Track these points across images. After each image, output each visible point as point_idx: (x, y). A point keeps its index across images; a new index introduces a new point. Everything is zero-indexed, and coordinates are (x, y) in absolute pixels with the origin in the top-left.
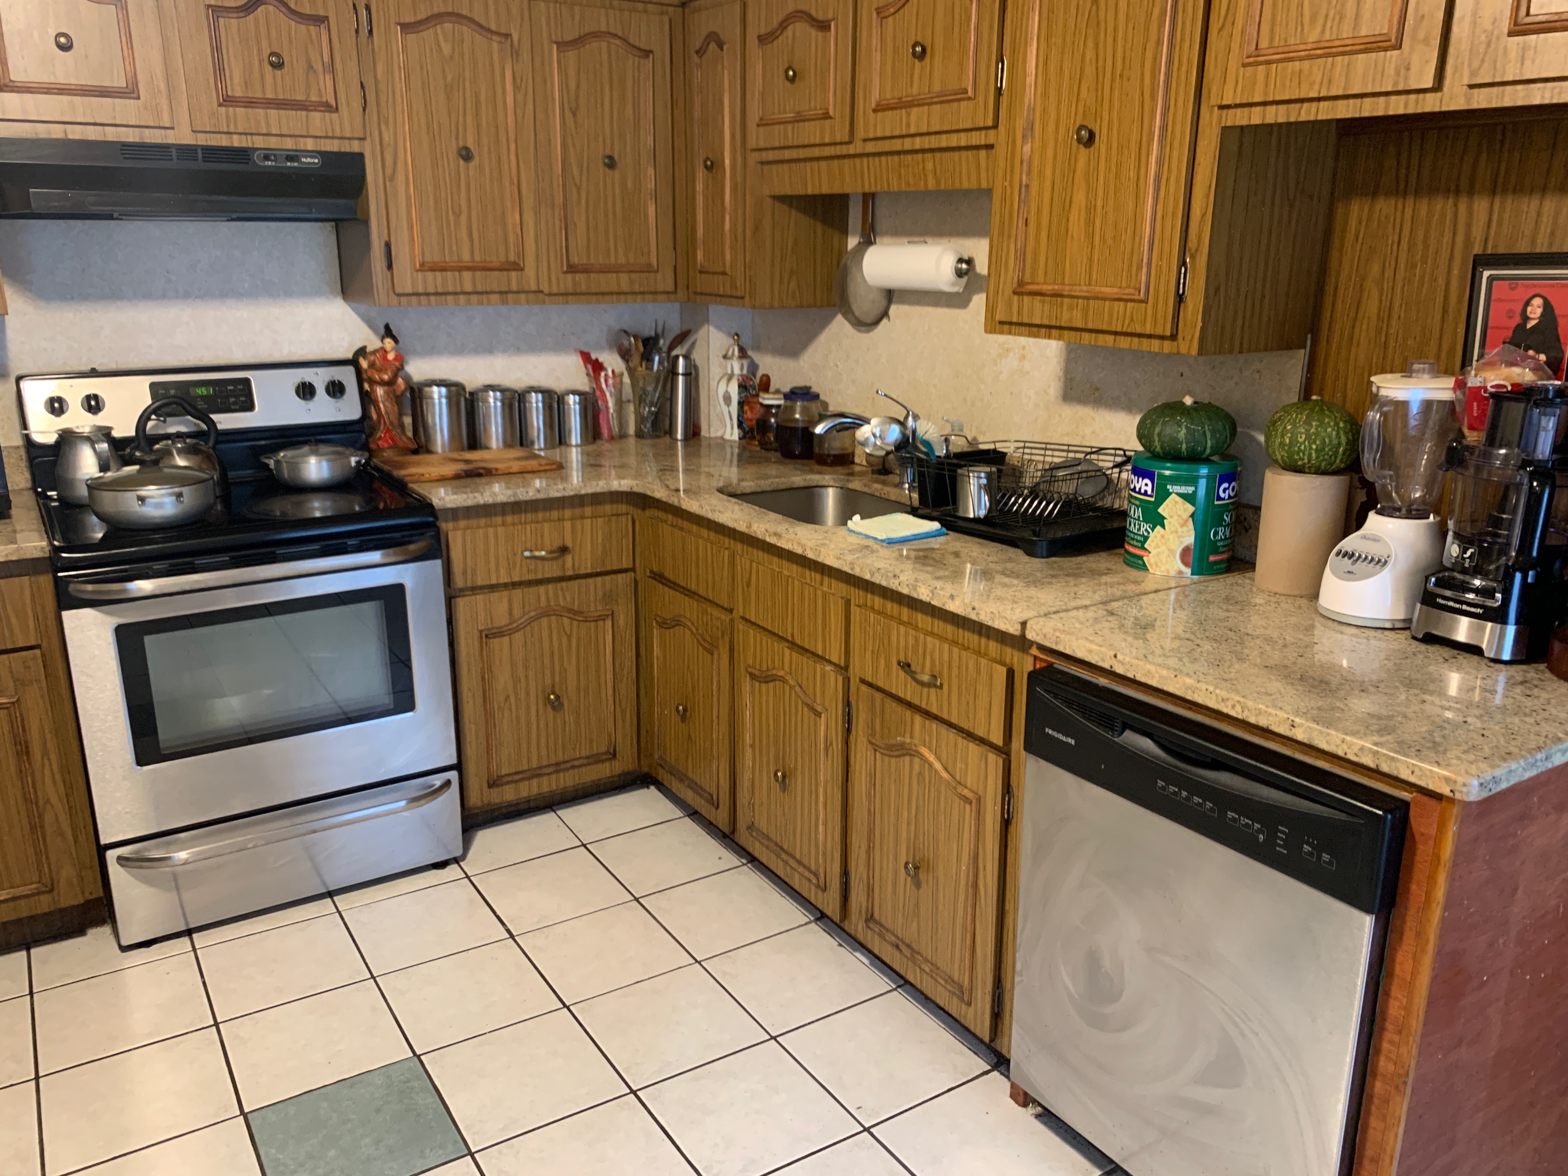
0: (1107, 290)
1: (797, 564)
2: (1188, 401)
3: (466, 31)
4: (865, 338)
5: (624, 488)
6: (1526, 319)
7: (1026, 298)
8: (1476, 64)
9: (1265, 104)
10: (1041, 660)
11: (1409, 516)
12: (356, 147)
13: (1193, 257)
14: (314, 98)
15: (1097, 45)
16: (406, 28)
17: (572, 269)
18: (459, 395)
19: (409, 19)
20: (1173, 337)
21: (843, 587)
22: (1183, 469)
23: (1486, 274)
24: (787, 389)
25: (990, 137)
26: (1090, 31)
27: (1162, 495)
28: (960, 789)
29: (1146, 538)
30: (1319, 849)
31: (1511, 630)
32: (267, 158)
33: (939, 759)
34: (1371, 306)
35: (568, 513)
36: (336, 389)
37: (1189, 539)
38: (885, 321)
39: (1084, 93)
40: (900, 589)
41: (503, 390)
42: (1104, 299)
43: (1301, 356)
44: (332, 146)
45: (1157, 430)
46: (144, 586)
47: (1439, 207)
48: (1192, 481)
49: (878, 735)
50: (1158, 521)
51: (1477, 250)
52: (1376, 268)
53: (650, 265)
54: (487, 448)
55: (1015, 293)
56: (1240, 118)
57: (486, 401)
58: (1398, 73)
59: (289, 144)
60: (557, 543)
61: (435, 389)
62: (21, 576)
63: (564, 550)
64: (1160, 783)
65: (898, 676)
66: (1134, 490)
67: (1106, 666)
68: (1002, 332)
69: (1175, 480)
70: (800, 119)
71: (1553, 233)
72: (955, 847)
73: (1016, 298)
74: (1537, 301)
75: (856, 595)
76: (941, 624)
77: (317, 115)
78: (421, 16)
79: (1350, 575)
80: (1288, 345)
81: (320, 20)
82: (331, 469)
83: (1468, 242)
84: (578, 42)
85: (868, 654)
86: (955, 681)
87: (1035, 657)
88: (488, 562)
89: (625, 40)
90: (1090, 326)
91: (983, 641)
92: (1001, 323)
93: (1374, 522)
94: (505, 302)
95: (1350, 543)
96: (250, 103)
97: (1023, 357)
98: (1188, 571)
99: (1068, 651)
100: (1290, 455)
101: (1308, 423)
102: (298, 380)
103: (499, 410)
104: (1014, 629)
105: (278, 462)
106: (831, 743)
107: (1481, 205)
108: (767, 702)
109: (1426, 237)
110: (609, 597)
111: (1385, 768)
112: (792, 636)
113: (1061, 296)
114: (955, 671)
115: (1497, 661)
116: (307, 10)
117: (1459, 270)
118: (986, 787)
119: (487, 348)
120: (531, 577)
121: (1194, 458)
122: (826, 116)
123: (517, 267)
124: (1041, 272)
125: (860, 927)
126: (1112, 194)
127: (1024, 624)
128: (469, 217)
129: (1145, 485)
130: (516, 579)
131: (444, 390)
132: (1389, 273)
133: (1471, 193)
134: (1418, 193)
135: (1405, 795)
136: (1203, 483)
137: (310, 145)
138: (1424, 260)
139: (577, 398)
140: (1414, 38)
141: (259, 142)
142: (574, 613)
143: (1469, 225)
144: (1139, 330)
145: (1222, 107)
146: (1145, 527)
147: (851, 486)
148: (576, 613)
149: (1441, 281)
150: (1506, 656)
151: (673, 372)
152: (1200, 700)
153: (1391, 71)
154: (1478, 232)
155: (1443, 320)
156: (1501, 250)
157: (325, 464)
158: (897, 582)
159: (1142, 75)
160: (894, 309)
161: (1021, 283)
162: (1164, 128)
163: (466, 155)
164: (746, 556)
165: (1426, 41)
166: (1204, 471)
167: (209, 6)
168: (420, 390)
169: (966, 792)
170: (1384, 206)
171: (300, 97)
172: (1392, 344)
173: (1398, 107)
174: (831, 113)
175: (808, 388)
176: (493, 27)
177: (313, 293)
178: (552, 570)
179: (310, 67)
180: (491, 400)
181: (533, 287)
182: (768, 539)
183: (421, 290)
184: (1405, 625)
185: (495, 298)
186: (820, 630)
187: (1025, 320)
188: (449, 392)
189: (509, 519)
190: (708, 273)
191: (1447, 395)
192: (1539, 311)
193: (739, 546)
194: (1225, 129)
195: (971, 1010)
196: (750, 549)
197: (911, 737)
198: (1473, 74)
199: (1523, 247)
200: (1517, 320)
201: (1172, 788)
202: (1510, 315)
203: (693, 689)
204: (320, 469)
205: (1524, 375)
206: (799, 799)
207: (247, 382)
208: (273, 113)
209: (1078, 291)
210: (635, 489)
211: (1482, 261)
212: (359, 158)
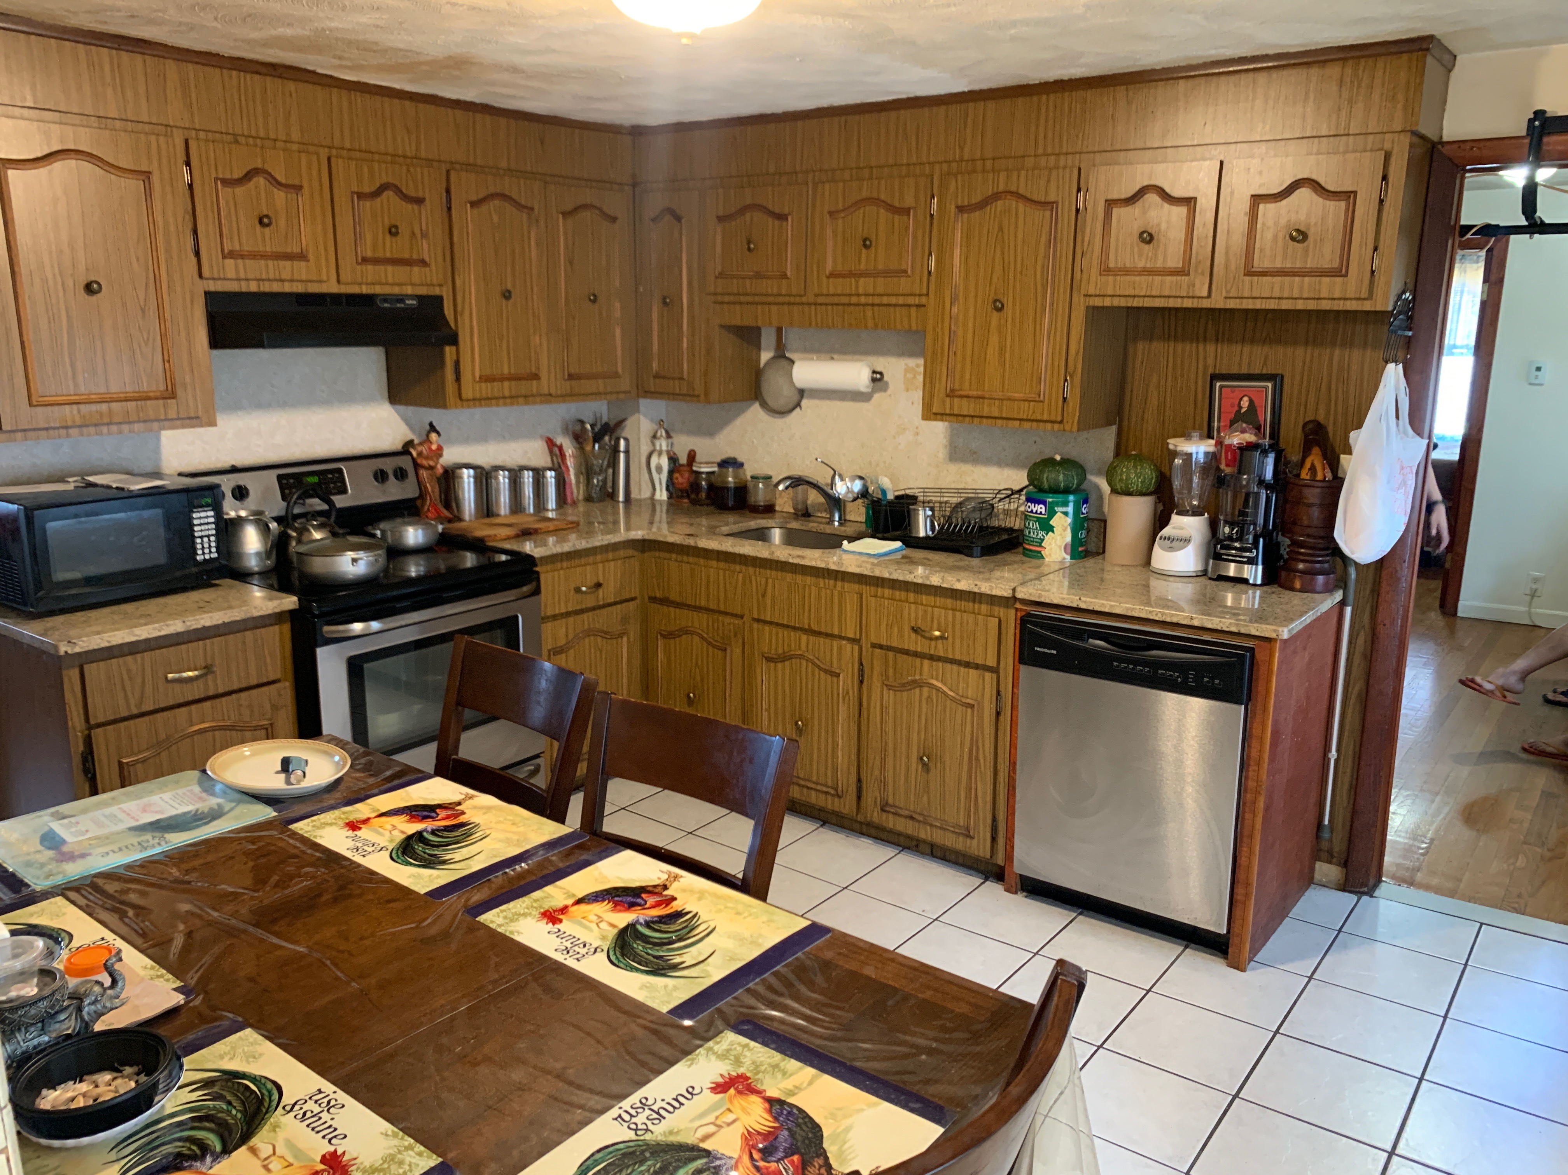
0: (1017, 395)
1: (811, 575)
2: (1058, 458)
3: (508, 207)
4: (779, 423)
5: (639, 537)
6: (1240, 407)
7: (956, 400)
8: (1229, 287)
9: (1113, 296)
10: (1021, 610)
11: (1194, 514)
12: (437, 291)
13: (1071, 377)
14: (415, 257)
15: (1003, 254)
16: (473, 204)
17: (571, 377)
18: (481, 474)
19: (474, 198)
20: (1061, 422)
21: (856, 587)
22: (1060, 498)
23: (1218, 384)
24: (718, 460)
25: (924, 300)
26: (998, 247)
27: (1052, 513)
28: (964, 700)
29: (1043, 540)
30: (1212, 679)
31: (1260, 568)
32: (385, 301)
33: (945, 684)
34: (1154, 401)
35: (599, 558)
36: (401, 474)
37: (1068, 538)
38: (798, 409)
39: (995, 280)
40: (915, 581)
41: (509, 470)
42: (1015, 400)
43: (1114, 428)
44: (423, 291)
45: (1045, 476)
46: (357, 627)
47: (1188, 347)
48: (1065, 504)
49: (891, 679)
50: (1051, 529)
51: (1211, 371)
52: (1155, 380)
53: (617, 373)
54: (498, 515)
55: (948, 396)
56: (1098, 302)
57: (497, 478)
58: (1189, 287)
59: (396, 290)
60: (595, 581)
61: (465, 471)
62: (271, 625)
63: (599, 585)
64: (1115, 664)
65: (910, 637)
66: (1032, 512)
67: (1074, 605)
68: (935, 420)
69: (1057, 504)
70: (758, 276)
71: (1249, 364)
72: (959, 738)
73: (948, 399)
74: (1246, 399)
75: (866, 590)
76: (942, 600)
77: (416, 269)
78: (481, 196)
79: (1171, 549)
80: (1109, 424)
81: (419, 201)
82: (425, 535)
83: (1206, 367)
84: (576, 210)
85: (883, 627)
86: (958, 633)
87: (1017, 609)
88: (554, 597)
89: (600, 210)
90: (1004, 415)
91: (976, 606)
92: (935, 414)
93: (1176, 519)
94: (527, 403)
95: (1166, 532)
96: (376, 261)
97: (917, 434)
98: (1068, 557)
99: (1048, 601)
100: (1127, 486)
101: (1135, 467)
102: (375, 468)
103: (507, 486)
104: (1007, 593)
105: (383, 532)
106: (848, 693)
107: (1211, 348)
108: (783, 675)
109: (1182, 362)
110: (625, 620)
111: (1243, 631)
112: (809, 625)
113: (983, 398)
114: (958, 627)
115: (1255, 585)
116: (413, 194)
117: (1202, 383)
118: (983, 695)
119: (483, 438)
120: (579, 607)
121: (1067, 491)
122: (784, 276)
123: (536, 377)
124: (967, 383)
125: (875, 814)
126: (1017, 339)
127: (1014, 590)
128: (508, 341)
129: (1041, 508)
130: (570, 609)
131: (472, 472)
132: (1162, 383)
133: (1205, 340)
134: (1176, 339)
135: (1249, 644)
136: (1071, 505)
137: (409, 290)
138: (1182, 376)
139: (531, 473)
140: (1196, 271)
141: (378, 290)
142: (606, 634)
143: (1205, 358)
144: (1039, 418)
145: (1086, 296)
146: (1041, 534)
147: (789, 526)
148: (606, 633)
149: (1193, 387)
150: (1259, 582)
151: (616, 450)
152: (1136, 615)
153: (1185, 286)
154: (1210, 361)
155: (1195, 407)
156: (1224, 372)
157: (420, 532)
158: (912, 576)
159: (1035, 273)
160: (804, 403)
161: (952, 390)
162: (1052, 304)
163: (507, 295)
164: (759, 577)
165: (1203, 274)
166: (1071, 498)
167: (353, 193)
168: (453, 472)
169: (968, 701)
170: (1157, 346)
171: (407, 256)
172: (1167, 422)
173: (1188, 304)
174: (789, 274)
175: (735, 459)
176: (523, 203)
177: (367, 399)
178: (590, 602)
179: (413, 234)
180: (501, 478)
181: (546, 392)
182: (791, 561)
183: (478, 396)
184: (1204, 573)
185: (521, 400)
186: (836, 618)
187: (956, 412)
188: (475, 472)
189: (565, 564)
190: (664, 377)
191: (1212, 449)
192: (1247, 404)
193: (751, 570)
194: (1087, 307)
195: (975, 842)
196: (762, 571)
197: (921, 674)
198: (1228, 292)
199: (1235, 370)
200: (1236, 408)
201: (1123, 665)
202: (1232, 406)
203: (702, 680)
204: (416, 537)
205: (1250, 437)
206: (815, 738)
207: (340, 471)
208: (390, 268)
209: (995, 395)
210: (647, 537)
211: (1215, 377)
212: (439, 299)
